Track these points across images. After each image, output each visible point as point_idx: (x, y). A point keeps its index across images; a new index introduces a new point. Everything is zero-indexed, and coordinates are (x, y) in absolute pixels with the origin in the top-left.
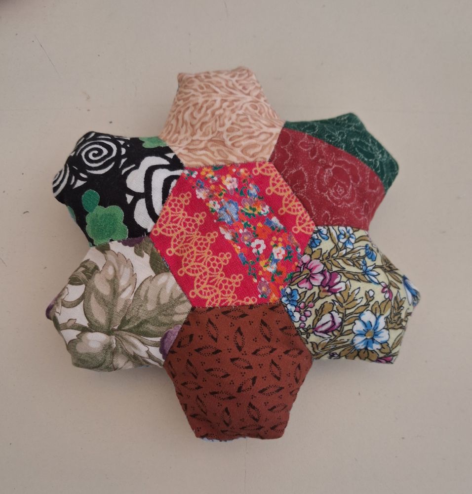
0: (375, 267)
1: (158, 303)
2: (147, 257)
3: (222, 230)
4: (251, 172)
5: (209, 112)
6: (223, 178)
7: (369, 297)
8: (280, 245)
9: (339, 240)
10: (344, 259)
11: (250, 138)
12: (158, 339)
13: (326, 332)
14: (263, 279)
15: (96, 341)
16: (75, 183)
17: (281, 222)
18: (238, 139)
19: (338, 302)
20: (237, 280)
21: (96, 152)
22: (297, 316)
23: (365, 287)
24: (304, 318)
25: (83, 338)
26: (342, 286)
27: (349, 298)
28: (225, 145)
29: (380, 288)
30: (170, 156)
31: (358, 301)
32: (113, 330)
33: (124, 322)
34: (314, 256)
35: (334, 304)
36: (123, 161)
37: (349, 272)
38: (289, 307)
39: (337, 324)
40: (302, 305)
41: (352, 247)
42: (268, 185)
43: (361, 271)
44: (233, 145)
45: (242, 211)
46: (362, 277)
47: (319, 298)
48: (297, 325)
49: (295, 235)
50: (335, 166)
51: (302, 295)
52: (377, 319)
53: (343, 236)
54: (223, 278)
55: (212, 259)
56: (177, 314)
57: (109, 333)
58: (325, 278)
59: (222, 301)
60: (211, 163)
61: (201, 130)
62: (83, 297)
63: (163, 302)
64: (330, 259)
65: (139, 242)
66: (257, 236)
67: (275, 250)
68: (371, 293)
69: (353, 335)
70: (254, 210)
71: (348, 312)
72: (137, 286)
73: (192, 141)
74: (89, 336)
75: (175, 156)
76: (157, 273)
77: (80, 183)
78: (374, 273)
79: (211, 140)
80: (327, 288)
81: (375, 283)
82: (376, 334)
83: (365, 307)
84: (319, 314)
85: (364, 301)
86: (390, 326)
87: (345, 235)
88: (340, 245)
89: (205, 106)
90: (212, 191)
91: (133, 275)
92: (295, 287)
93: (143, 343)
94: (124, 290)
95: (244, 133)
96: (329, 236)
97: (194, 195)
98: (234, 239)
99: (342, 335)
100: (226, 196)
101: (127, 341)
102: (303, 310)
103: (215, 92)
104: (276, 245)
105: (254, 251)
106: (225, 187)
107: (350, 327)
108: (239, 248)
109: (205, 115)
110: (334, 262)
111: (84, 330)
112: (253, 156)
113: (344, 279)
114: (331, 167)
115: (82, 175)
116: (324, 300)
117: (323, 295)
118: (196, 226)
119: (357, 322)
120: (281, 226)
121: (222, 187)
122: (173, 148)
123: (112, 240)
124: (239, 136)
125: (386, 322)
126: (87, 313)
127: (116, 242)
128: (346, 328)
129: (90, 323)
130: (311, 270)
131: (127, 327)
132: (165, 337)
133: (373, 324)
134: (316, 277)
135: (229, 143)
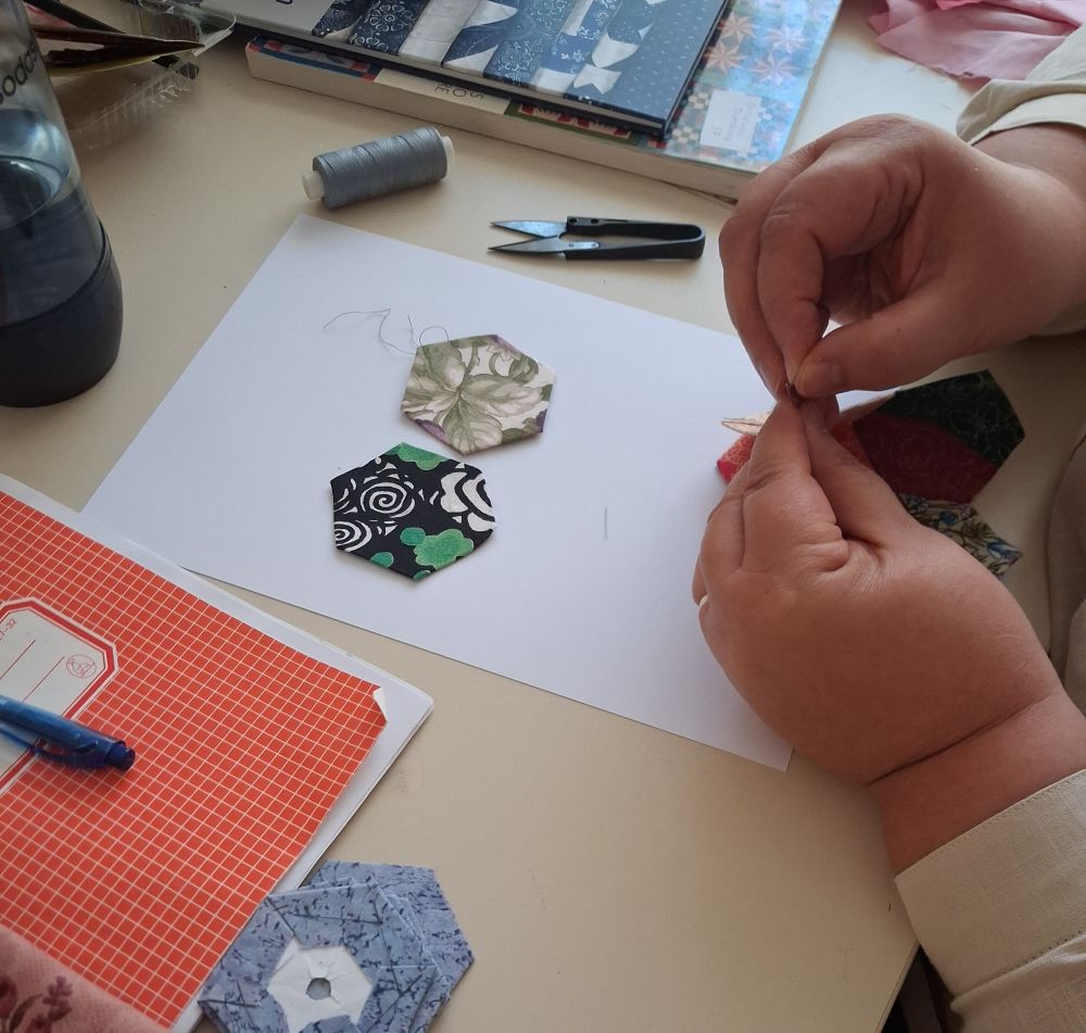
1: (475, 430)
12: (440, 424)
15: (455, 376)
25: (461, 367)
32: (461, 393)
33: (465, 404)
57: (459, 388)
62: (496, 374)
63: (475, 433)
72: (497, 418)
74: (461, 373)
76: (503, 433)
91: (507, 415)
93: (441, 411)
94: (494, 407)
101: (447, 400)
111: (468, 371)
126: (481, 376)
129: (471, 377)
131: (460, 404)
132: (441, 429)
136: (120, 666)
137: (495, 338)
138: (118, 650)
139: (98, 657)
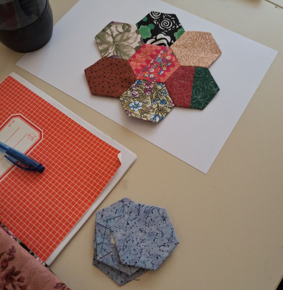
0: (158, 104)
1: (126, 52)
2: (138, 45)
3: (153, 60)
4: (175, 62)
5: (191, 48)
6: (170, 56)
7: (147, 103)
8: (154, 75)
9: (163, 90)
10: (157, 93)
11: (185, 60)
12: (116, 54)
13: (132, 94)
14: (142, 74)
16: (155, 21)
17: (162, 74)
18: (183, 57)
19: (143, 94)
20: (140, 68)
21: (166, 23)
22: (135, 85)
23: (150, 101)
24: (134, 87)
25: (110, 36)
26: (148, 94)
27: (145, 97)
28: (180, 54)
29: (151, 106)
30: (172, 42)
31: (145, 100)
32: (115, 43)
34: (155, 84)
35: (141, 93)
36: (166, 31)
37: (153, 95)
38: (136, 82)
39: (136, 96)
40: (138, 85)
41: (162, 95)
42: (172, 67)
43: (154, 99)
44: (181, 56)
45: (161, 63)
46: (152, 99)
47: (142, 89)
48: (132, 86)
49: (159, 78)
50: (186, 83)
51: (141, 84)
52: (141, 106)
53: (165, 91)
54: (139, 65)
55: (143, 61)
56: (125, 57)
57: (114, 42)
58: (149, 89)
59: (132, 66)
60: (174, 52)
61: (184, 47)
62: (120, 33)
63: (127, 53)
64: (155, 89)
65: (142, 42)
66: (155, 69)
67: (152, 75)
68: (148, 103)
69: (134, 102)
70: (163, 66)
71: (141, 98)
72: (130, 45)
73: (180, 46)
74: (111, 38)
75: (172, 43)
76: (135, 49)
77: (155, 23)
78: (155, 103)
79: (181, 50)
80: (146, 90)
81: (152, 104)
82: (136, 108)
83: (143, 102)
84: (137, 90)
85: (145, 102)
86: (140, 111)
87: (165, 92)
88: (162, 91)
89: (194, 46)
90: (164, 54)
91: (132, 43)
92: (143, 82)
93: (113, 51)
94: (127, 42)
95: (186, 58)
96: (163, 88)
97: (161, 50)
98: (151, 64)
99: (133, 99)
100: (164, 58)
101: (113, 47)
102: (137, 86)
103: (200, 48)
104: (154, 74)
105: (150, 70)
106: (166, 57)
107: (136, 100)
108: (149, 66)
109: (190, 47)
110: (155, 90)
111: (112, 35)
112: (180, 62)
113: (150, 94)
114: (185, 82)
115: (158, 23)
116: (142, 90)
117: (143, 89)
118: (152, 53)
119: (138, 101)
120: (161, 74)
121: (166, 56)
122: (176, 42)
123: (141, 35)
124: (184, 57)
125: (141, 109)
126: (117, 35)
127: (141, 36)
128: (135, 99)
129: (114, 37)
130: (150, 84)
131: (117, 46)
132: (117, 56)
133: (139, 106)
134: (148, 86)
135: (181, 55)
136: (44, 138)
137: (112, 22)
138: (44, 132)
139: (37, 134)
